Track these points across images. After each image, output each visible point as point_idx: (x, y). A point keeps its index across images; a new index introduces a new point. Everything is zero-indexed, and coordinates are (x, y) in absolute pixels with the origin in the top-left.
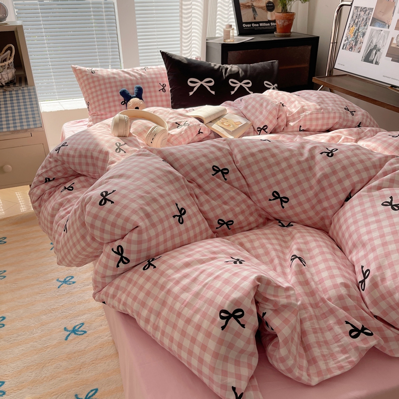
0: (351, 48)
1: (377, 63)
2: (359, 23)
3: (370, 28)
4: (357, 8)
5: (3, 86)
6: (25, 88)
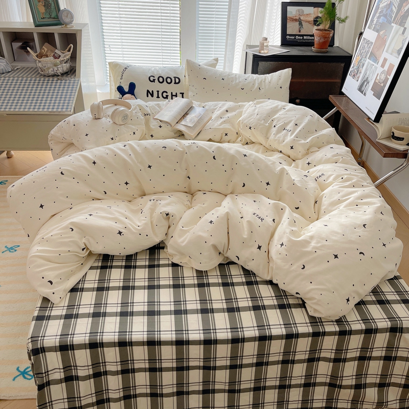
0: (354, 76)
1: (365, 94)
2: (363, 54)
3: (368, 60)
4: (364, 39)
5: (58, 76)
6: (73, 79)
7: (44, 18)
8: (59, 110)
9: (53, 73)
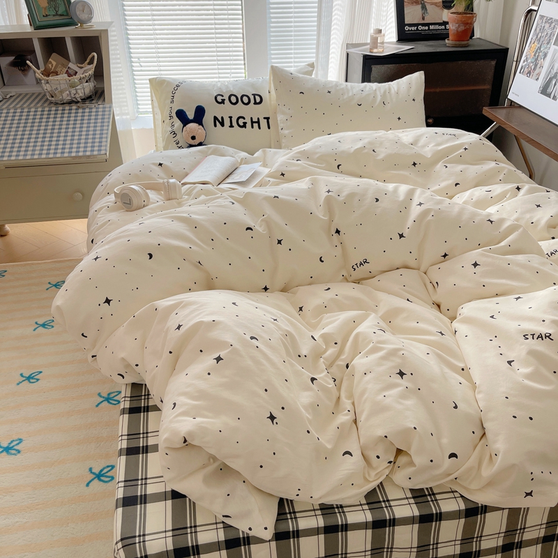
0: (529, 73)
2: (542, 40)
3: (553, 47)
4: (542, 17)
5: (78, 102)
6: (101, 106)
7: (47, 16)
8: (88, 153)
9: (69, 98)
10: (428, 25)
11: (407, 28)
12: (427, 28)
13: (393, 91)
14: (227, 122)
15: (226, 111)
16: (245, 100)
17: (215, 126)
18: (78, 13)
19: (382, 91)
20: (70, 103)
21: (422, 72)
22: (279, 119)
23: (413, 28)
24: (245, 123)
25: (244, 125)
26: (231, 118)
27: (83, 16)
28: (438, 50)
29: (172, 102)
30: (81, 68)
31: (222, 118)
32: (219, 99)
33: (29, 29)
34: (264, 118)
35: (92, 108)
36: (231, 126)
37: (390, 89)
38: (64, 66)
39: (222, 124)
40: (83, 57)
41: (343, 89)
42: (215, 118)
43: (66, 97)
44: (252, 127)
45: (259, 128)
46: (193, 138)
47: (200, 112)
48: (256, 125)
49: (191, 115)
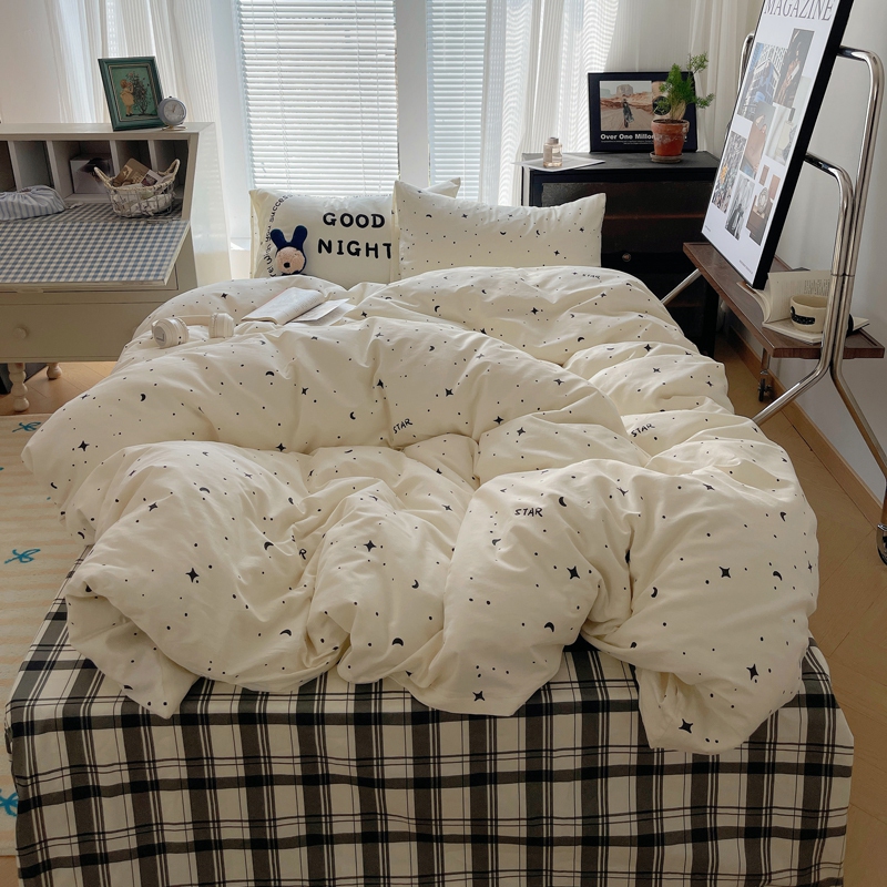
0: (720, 202)
1: (737, 237)
2: (731, 162)
4: (733, 133)
5: (149, 216)
6: (175, 222)
7: (131, 115)
8: (142, 278)
9: (138, 211)
10: (633, 133)
11: (603, 137)
12: (631, 137)
13: (553, 218)
14: (335, 248)
15: (336, 234)
16: (362, 221)
17: (320, 251)
18: (166, 114)
19: (538, 217)
20: (139, 217)
21: (603, 195)
22: (401, 246)
23: (612, 137)
24: (358, 250)
25: (357, 252)
26: (340, 242)
27: (172, 117)
28: (634, 167)
29: (272, 220)
30: (163, 176)
31: (330, 242)
32: (329, 219)
33: (110, 130)
34: (384, 245)
35: (162, 225)
36: (340, 253)
37: (550, 215)
38: (142, 173)
39: (329, 250)
40: (165, 164)
41: (484, 213)
42: (321, 242)
43: (134, 209)
44: (367, 255)
45: (377, 256)
46: (287, 265)
47: (301, 234)
48: (372, 253)
49: (288, 237)
